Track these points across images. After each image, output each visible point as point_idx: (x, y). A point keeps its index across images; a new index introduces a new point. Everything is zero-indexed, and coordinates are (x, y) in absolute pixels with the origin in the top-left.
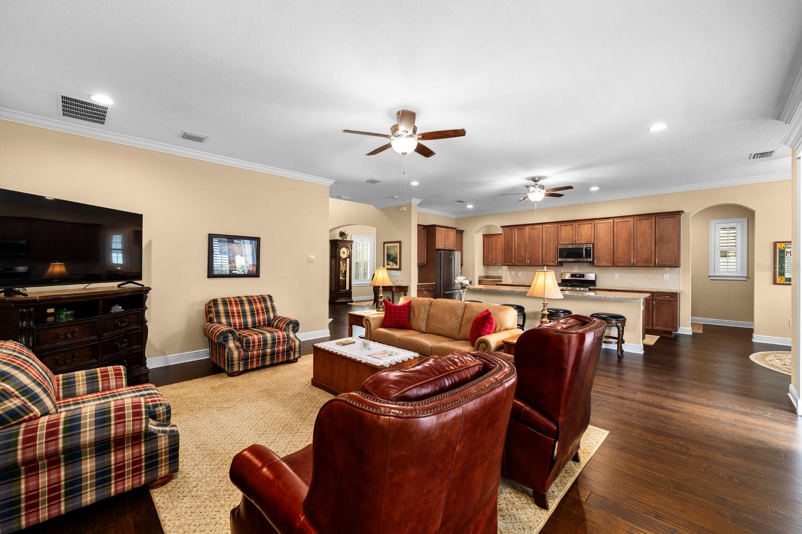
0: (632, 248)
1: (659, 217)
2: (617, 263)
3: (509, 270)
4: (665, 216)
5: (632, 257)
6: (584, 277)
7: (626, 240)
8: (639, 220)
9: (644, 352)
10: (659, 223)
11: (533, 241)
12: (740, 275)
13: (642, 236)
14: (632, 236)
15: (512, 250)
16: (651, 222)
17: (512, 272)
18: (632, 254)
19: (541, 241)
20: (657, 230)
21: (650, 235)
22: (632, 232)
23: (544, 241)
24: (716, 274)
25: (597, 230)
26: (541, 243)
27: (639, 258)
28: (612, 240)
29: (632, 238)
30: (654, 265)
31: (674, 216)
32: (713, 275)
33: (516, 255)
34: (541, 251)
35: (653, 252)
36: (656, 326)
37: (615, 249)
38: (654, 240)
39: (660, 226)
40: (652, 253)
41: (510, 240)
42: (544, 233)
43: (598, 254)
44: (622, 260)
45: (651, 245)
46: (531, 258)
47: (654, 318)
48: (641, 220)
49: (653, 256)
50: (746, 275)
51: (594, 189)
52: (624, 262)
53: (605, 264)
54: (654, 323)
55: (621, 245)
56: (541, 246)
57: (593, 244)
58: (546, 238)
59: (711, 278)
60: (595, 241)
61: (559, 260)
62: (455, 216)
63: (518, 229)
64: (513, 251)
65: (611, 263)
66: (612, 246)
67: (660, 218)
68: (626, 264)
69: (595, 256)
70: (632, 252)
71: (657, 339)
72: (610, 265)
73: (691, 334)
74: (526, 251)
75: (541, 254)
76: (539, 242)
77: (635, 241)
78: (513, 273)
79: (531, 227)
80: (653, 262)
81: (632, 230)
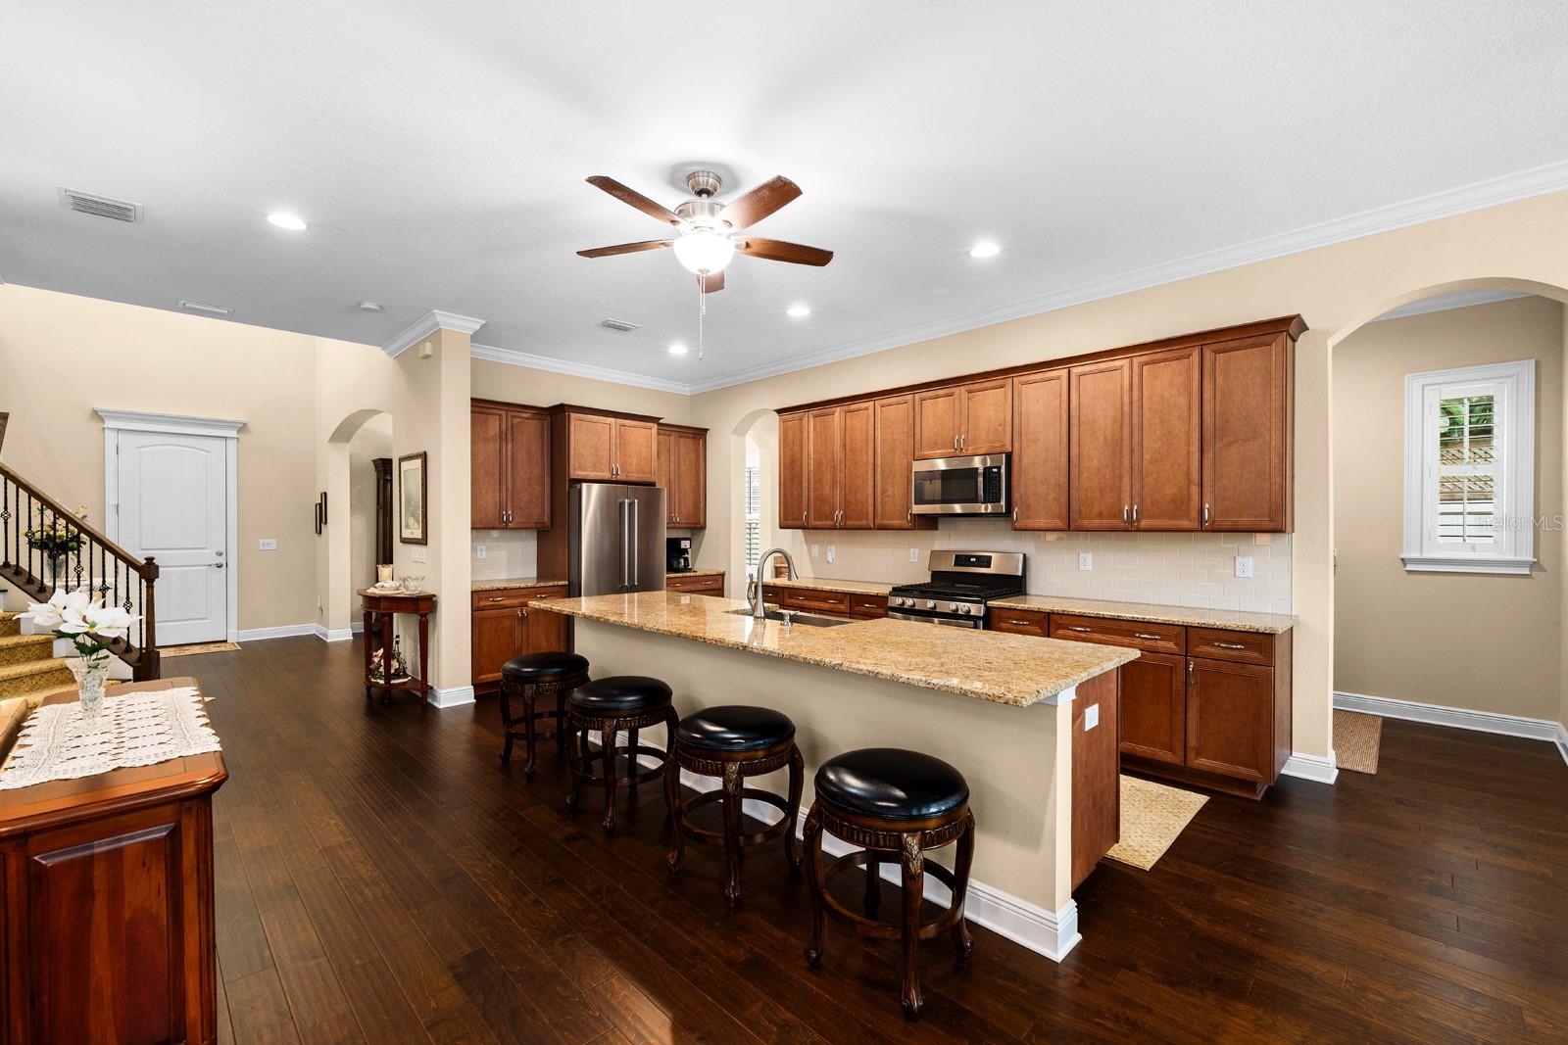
0: (1126, 462)
1: (1213, 347)
2: (1081, 518)
3: (807, 541)
4: (1235, 344)
5: (1126, 496)
6: (988, 566)
7: (1105, 437)
8: (1147, 364)
9: (1079, 937)
10: (1214, 371)
11: (851, 450)
12: (1511, 557)
13: (1157, 421)
14: (1127, 422)
15: (801, 483)
16: (1189, 369)
17: (813, 546)
18: (1126, 488)
19: (871, 453)
20: (1207, 395)
21: (1185, 414)
22: (1126, 408)
23: (879, 451)
24: (1426, 555)
25: (1020, 406)
26: (871, 460)
27: (1147, 503)
28: (1065, 439)
29: (1126, 431)
30: (1196, 525)
31: (1268, 338)
32: (1415, 555)
33: (812, 494)
34: (871, 483)
35: (1195, 476)
36: (1198, 754)
37: (1074, 471)
38: (1196, 435)
39: (1220, 380)
40: (1189, 482)
41: (797, 449)
42: (878, 425)
43: (1022, 489)
44: (1096, 509)
45: (1189, 453)
46: (846, 505)
47: (1192, 725)
48: (1153, 362)
49: (1195, 489)
50: (1531, 559)
51: (985, 249)
52: (1100, 515)
53: (1042, 523)
54: (1192, 742)
55: (1093, 456)
56: (871, 466)
57: (1009, 456)
58: (883, 441)
59: (1410, 567)
60: (1016, 445)
61: (918, 509)
62: (686, 390)
63: (815, 417)
64: (805, 484)
65: (1060, 519)
66: (1064, 460)
67: (1217, 352)
68: (1106, 522)
69: (1016, 495)
70: (1126, 479)
71: (1199, 807)
72: (1060, 525)
73: (1331, 778)
74: (834, 483)
75: (871, 492)
76: (867, 454)
77: (1136, 440)
78: (816, 549)
79: (846, 408)
80: (1194, 514)
81: (1126, 400)
